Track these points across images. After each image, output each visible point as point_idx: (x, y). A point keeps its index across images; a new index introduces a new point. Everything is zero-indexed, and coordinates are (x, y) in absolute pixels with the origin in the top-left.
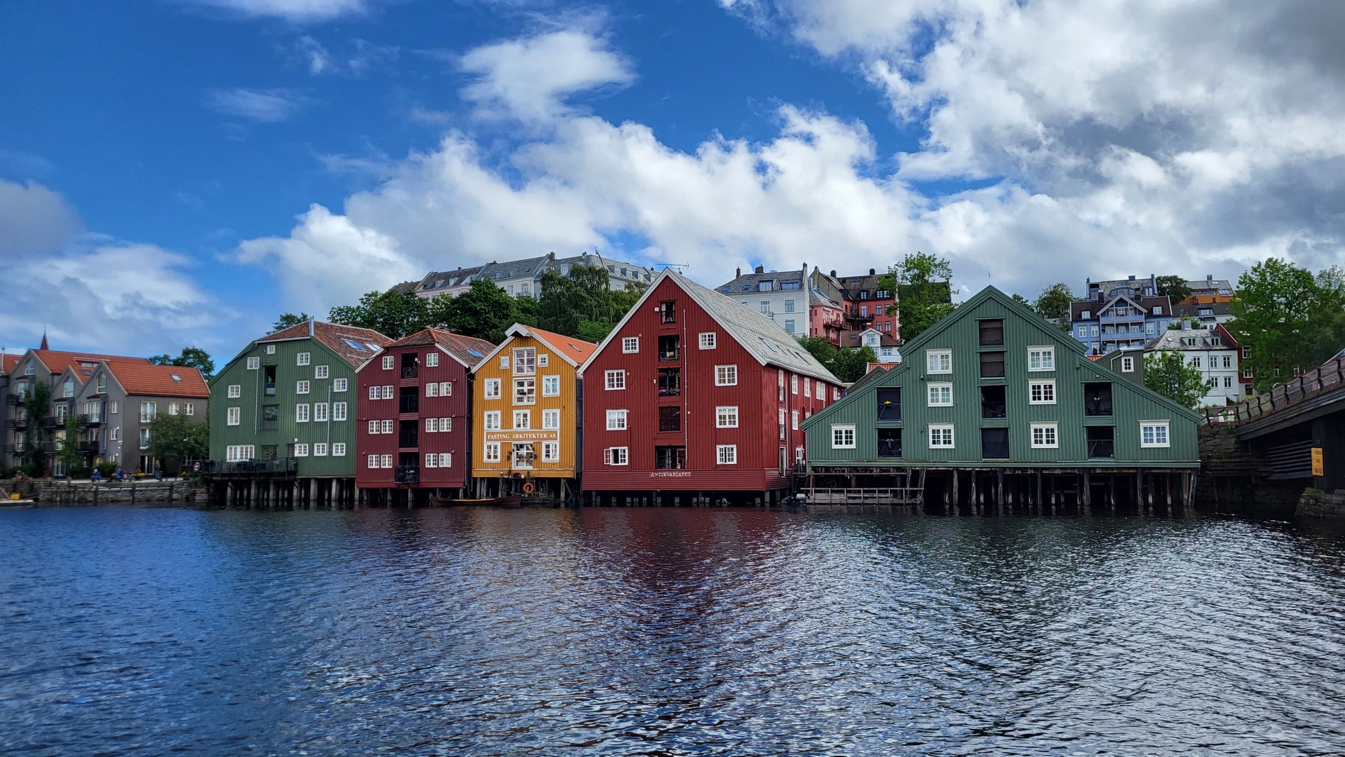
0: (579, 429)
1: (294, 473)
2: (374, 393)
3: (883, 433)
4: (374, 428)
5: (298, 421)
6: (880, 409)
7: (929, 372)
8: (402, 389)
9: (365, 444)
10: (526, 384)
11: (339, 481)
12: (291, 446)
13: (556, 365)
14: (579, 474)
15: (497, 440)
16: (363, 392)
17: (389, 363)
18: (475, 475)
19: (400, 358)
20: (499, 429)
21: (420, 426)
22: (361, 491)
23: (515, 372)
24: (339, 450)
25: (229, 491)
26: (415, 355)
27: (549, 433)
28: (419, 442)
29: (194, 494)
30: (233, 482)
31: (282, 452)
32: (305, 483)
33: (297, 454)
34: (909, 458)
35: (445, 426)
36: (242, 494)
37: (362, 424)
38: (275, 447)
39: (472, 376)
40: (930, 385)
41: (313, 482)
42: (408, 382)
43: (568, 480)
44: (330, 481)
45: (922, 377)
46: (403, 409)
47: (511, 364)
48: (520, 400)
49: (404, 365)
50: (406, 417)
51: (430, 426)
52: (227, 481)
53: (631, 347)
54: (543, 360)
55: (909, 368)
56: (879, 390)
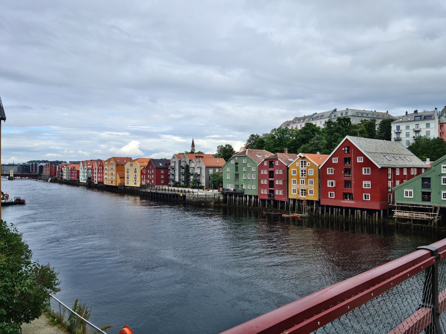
0: (319, 186)
1: (243, 193)
2: (262, 172)
3: (424, 193)
4: (262, 182)
5: (244, 178)
6: (423, 185)
7: (442, 172)
8: (269, 171)
9: (260, 186)
10: (304, 171)
11: (254, 196)
12: (242, 185)
13: (313, 166)
14: (320, 199)
15: (295, 187)
16: (259, 172)
17: (266, 164)
18: (289, 197)
19: (269, 162)
20: (296, 184)
21: (274, 182)
22: (260, 199)
23: (300, 167)
24: (254, 187)
25: (228, 196)
26: (273, 161)
27: (310, 186)
28: (274, 186)
29: (220, 197)
30: (229, 194)
31: (240, 186)
32: (246, 196)
33: (244, 188)
34: (434, 203)
35: (281, 183)
36: (231, 198)
37: (259, 181)
38: (238, 185)
39: (288, 168)
40: (442, 177)
41: (248, 196)
42: (271, 169)
43: (316, 201)
44: (252, 195)
45: (439, 174)
46: (270, 177)
47: (299, 165)
48: (302, 176)
49: (270, 165)
50: (271, 179)
51: (277, 183)
52: (227, 194)
53: (335, 161)
54: (309, 164)
55: (434, 171)
56: (422, 178)
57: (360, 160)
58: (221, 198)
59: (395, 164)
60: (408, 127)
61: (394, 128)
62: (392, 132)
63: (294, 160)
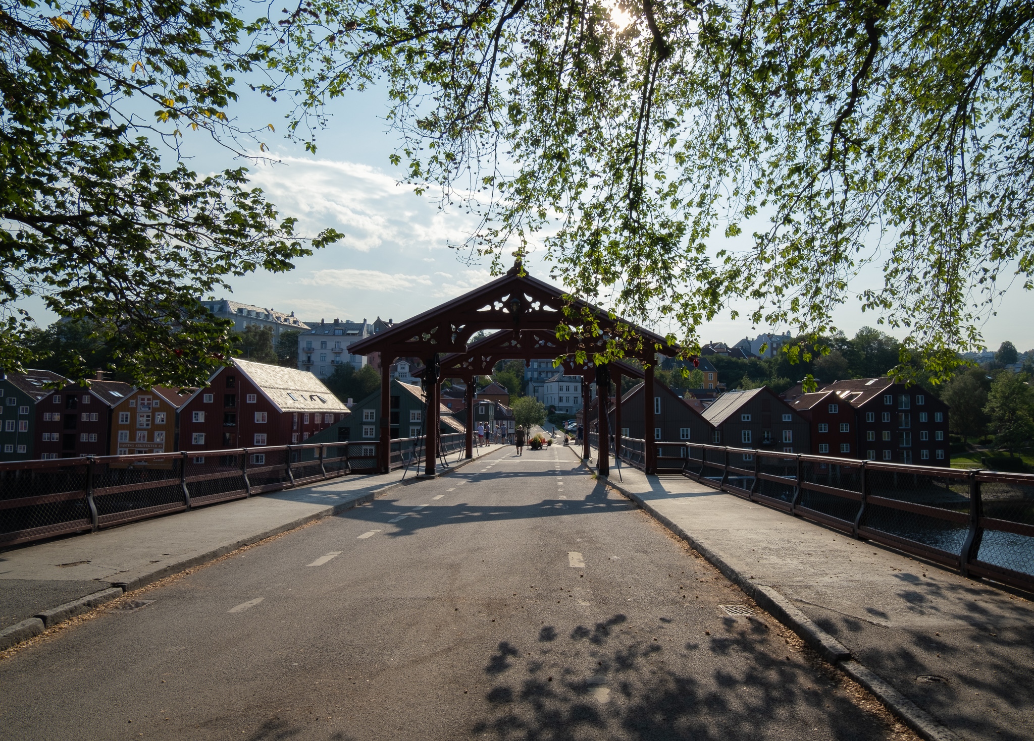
0: (176, 444)
2: (47, 417)
4: (46, 436)
6: (339, 438)
7: (364, 421)
8: (65, 415)
9: (40, 447)
10: (146, 416)
13: (164, 406)
15: (126, 447)
16: (39, 415)
17: (57, 400)
19: (65, 396)
20: (127, 441)
21: (77, 437)
23: (140, 410)
24: (22, 448)
26: (75, 396)
27: (158, 444)
28: (76, 445)
35: (93, 438)
37: (38, 434)
40: (364, 427)
42: (70, 411)
45: (360, 423)
46: (66, 427)
47: (137, 405)
48: (142, 425)
49: (67, 402)
51: (84, 438)
53: (208, 399)
54: (156, 403)
55: (355, 418)
56: (340, 429)
57: (251, 399)
59: (303, 406)
60: (324, 344)
61: (303, 344)
62: (300, 351)
63: (125, 395)
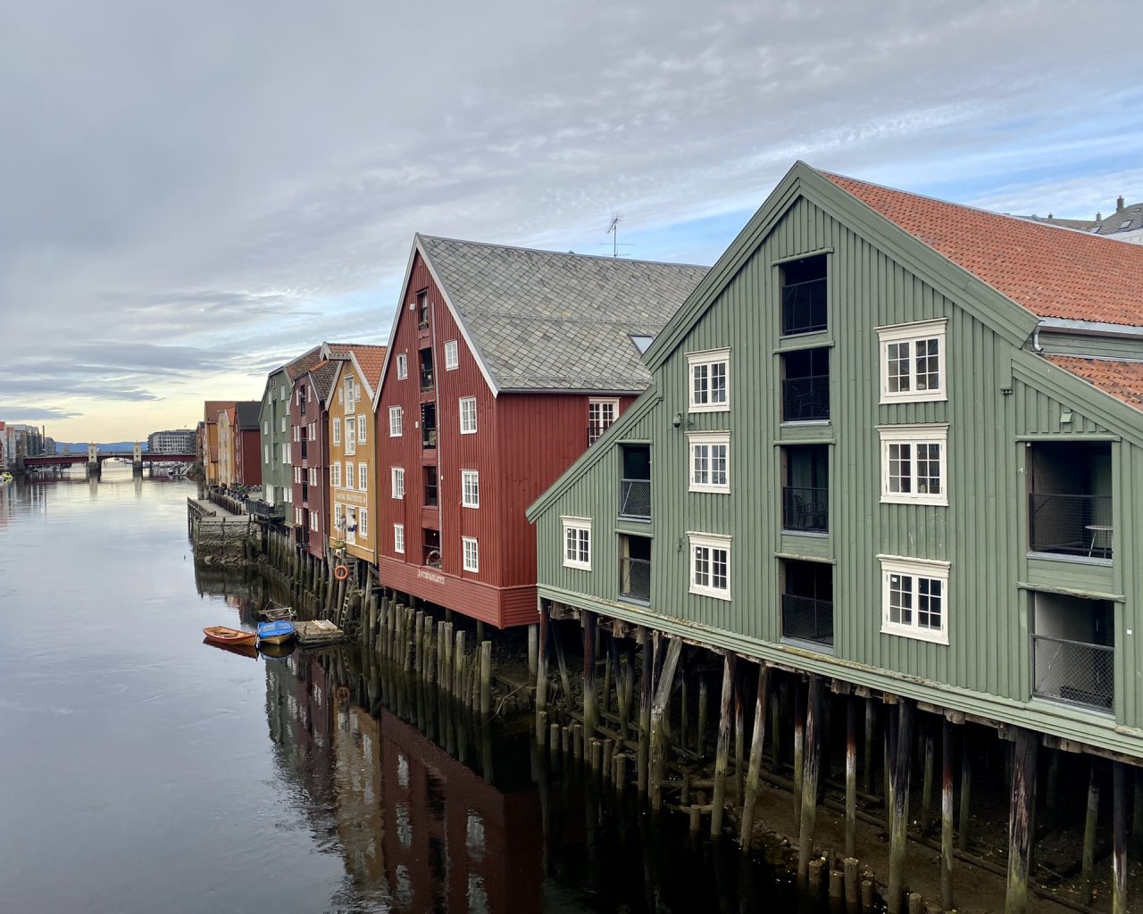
0: (377, 495)
1: (285, 519)
6: (623, 490)
7: (692, 408)
9: (295, 493)
13: (364, 399)
14: (378, 559)
15: (340, 501)
17: (298, 398)
18: (331, 544)
20: (340, 486)
23: (346, 409)
27: (363, 495)
29: (255, 532)
33: (284, 499)
34: (660, 609)
39: (326, 414)
40: (695, 440)
43: (372, 565)
45: (676, 420)
47: (344, 399)
48: (350, 447)
50: (304, 463)
53: (403, 370)
54: (358, 392)
55: (661, 399)
56: (623, 449)
57: (452, 359)
58: (259, 536)
